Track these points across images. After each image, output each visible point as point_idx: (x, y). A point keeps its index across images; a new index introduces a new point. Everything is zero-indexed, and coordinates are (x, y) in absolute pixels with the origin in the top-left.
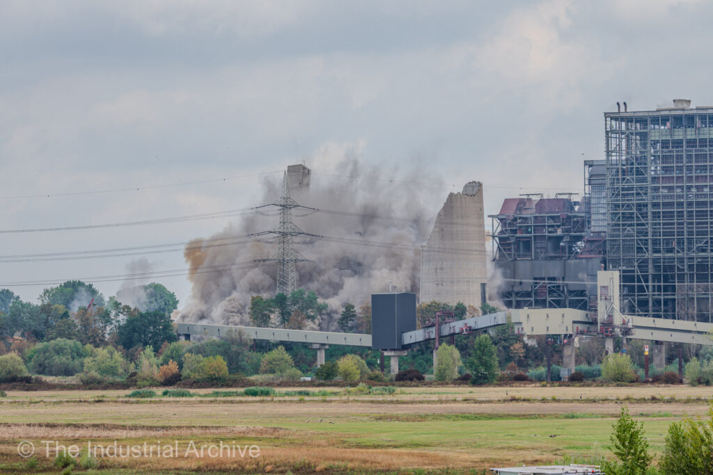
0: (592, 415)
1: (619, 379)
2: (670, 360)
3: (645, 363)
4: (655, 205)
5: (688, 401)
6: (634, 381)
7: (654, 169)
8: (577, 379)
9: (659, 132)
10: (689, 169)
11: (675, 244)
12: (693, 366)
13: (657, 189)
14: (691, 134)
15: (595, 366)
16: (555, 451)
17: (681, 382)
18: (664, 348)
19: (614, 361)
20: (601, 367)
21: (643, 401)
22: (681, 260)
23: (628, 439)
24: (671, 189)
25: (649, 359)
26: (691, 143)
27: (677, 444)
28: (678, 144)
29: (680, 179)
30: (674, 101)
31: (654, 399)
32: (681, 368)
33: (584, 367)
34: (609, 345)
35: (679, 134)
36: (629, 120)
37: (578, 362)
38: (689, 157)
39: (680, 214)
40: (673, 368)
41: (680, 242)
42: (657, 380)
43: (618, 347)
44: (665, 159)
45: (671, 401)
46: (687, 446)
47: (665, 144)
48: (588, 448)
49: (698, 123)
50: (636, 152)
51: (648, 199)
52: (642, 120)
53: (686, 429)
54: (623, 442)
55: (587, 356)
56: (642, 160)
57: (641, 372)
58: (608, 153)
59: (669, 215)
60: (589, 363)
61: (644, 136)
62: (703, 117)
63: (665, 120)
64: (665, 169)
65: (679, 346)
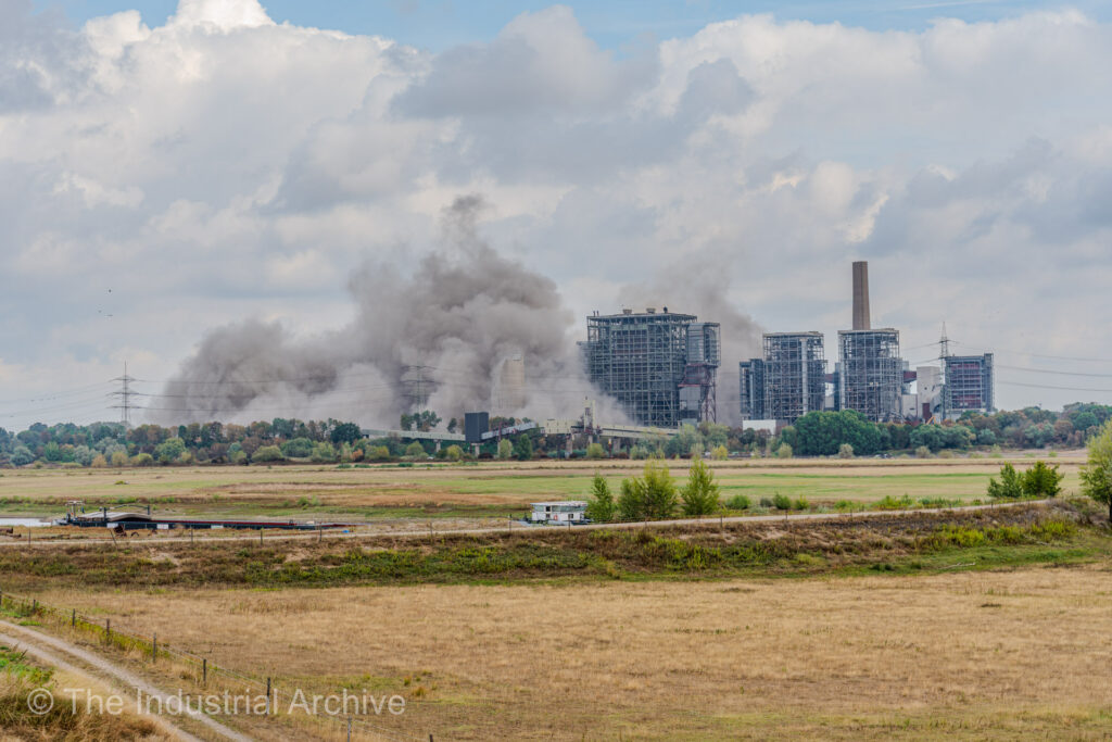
0: (582, 476)
1: (596, 457)
2: (622, 447)
3: (609, 448)
4: (614, 365)
5: (632, 468)
6: (603, 458)
7: (613, 346)
8: (574, 457)
9: (615, 327)
10: (632, 346)
11: (624, 386)
12: (634, 450)
13: (614, 357)
14: (632, 328)
15: (583, 450)
16: (563, 495)
17: (628, 458)
18: (619, 440)
19: (593, 447)
20: (586, 450)
21: (608, 468)
22: (628, 394)
23: (600, 487)
24: (622, 356)
25: (611, 446)
26: (632, 332)
27: (627, 490)
28: (625, 333)
29: (627, 351)
30: (625, 311)
31: (614, 467)
32: (628, 450)
33: (577, 450)
34: (590, 439)
35: (626, 328)
36: (600, 320)
37: (574, 448)
38: (631, 340)
39: (627, 370)
40: (624, 451)
41: (627, 384)
42: (616, 457)
43: (595, 440)
44: (619, 341)
45: (623, 468)
46: (633, 490)
47: (619, 333)
48: (580, 492)
49: (636, 322)
50: (604, 337)
51: (610, 362)
52: (607, 321)
53: (631, 482)
54: (598, 488)
55: (578, 445)
56: (607, 341)
57: (607, 453)
58: (589, 338)
59: (620, 370)
60: (580, 448)
61: (608, 329)
62: (638, 319)
63: (618, 320)
64: (619, 346)
65: (627, 439)
